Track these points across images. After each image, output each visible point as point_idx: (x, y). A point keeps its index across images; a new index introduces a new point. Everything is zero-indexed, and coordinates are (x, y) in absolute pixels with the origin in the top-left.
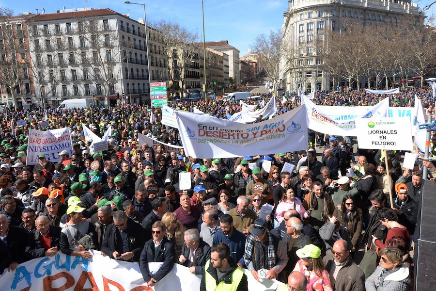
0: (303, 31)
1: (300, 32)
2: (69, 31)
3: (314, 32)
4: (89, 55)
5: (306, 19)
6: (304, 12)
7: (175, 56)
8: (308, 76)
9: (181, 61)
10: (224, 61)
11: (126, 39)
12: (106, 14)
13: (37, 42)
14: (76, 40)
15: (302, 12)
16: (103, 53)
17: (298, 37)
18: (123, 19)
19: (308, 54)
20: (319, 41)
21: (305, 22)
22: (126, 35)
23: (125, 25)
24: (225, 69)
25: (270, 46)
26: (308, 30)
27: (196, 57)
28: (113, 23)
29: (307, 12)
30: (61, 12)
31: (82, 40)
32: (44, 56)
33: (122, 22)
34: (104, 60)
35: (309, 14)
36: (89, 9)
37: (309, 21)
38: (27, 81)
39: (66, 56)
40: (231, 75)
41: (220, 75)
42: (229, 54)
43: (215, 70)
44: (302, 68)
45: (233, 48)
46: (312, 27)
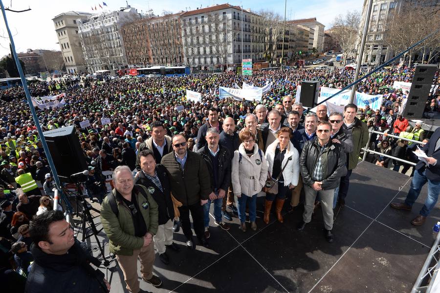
0: (376, 11)
1: (373, 12)
2: (203, 22)
3: (386, 12)
4: (214, 38)
5: (380, 0)
7: (271, 33)
8: (375, 49)
9: (274, 38)
10: (310, 35)
11: (237, 25)
12: (225, 7)
13: (185, 30)
14: (207, 28)
16: (221, 37)
18: (235, 11)
19: (378, 30)
20: (388, 20)
21: (379, 3)
22: (237, 21)
23: (236, 14)
24: (310, 41)
25: (345, 24)
26: (381, 10)
27: (287, 33)
28: (229, 16)
30: (199, 9)
31: (210, 27)
32: (189, 40)
33: (234, 13)
34: (222, 41)
36: (215, 5)
37: (383, 2)
38: (180, 55)
39: (201, 39)
40: (315, 45)
41: (304, 47)
42: (315, 29)
43: (301, 42)
44: (370, 42)
45: (319, 24)
46: (385, 7)
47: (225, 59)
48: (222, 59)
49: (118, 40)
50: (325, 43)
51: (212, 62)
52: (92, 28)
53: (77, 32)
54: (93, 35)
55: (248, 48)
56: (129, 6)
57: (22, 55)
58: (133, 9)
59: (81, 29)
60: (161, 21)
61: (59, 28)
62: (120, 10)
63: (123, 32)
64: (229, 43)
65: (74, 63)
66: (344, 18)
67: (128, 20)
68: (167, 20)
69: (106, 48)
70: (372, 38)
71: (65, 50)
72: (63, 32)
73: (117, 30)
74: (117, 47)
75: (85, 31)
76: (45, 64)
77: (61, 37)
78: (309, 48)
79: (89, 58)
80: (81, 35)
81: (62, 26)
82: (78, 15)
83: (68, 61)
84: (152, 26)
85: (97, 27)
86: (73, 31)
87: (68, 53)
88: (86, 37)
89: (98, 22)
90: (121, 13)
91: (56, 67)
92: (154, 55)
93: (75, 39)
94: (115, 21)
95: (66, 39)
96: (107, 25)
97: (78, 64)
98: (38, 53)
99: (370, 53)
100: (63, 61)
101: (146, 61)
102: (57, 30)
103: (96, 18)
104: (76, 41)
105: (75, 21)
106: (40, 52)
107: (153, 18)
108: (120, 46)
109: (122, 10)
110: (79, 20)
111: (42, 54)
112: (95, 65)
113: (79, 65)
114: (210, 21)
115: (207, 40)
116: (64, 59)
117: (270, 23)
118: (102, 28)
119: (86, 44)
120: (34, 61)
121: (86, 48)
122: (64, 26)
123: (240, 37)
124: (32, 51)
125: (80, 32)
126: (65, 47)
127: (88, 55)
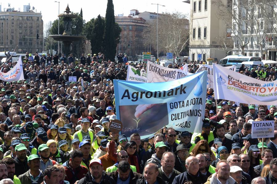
57: (122, 18)
65: (208, 42)
71: (197, 14)
83: (197, 36)
87: (203, 21)
91: (171, 46)
97: (214, 45)
98: (147, 18)
100: (188, 37)
106: (151, 17)
112: (249, 49)
113: (217, 47)
116: (191, 31)
119: (243, 3)
120: (136, 33)
121: (240, 11)
124: (137, 13)
126: (200, 9)
127: (240, 25)
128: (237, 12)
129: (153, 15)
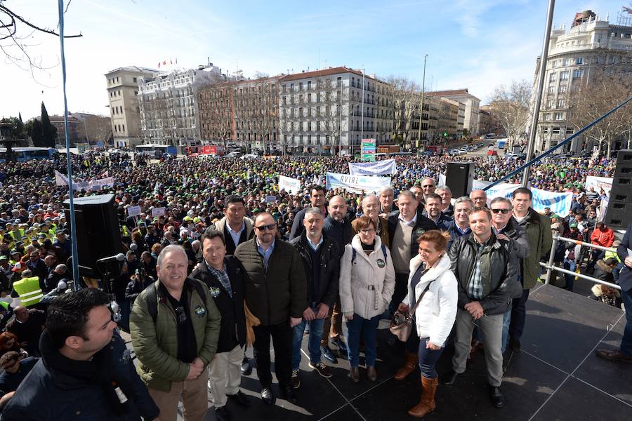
0: (554, 81)
1: (550, 82)
2: (309, 89)
3: (568, 83)
4: (323, 110)
5: (559, 67)
6: (558, 59)
7: (403, 107)
8: (555, 132)
9: (408, 114)
10: (459, 111)
11: (355, 95)
12: (341, 71)
13: (284, 99)
14: (314, 97)
15: (555, 60)
16: (334, 109)
17: (547, 87)
18: (354, 76)
19: (557, 107)
20: (572, 93)
21: (558, 71)
22: (356, 90)
23: (356, 81)
24: (459, 120)
25: (510, 97)
26: (561, 80)
27: (426, 107)
28: (346, 82)
29: (562, 59)
30: (305, 72)
31: (319, 96)
32: (289, 111)
33: (353, 78)
34: (334, 114)
35: (564, 61)
36: (328, 68)
37: (563, 69)
38: (275, 131)
39: (305, 111)
40: (466, 126)
41: (451, 127)
42: (466, 104)
43: (446, 121)
44: (547, 123)
45: (471, 97)
46: (567, 76)
47: (338, 139)
48: (333, 138)
49: (190, 107)
50: (481, 122)
51: (318, 142)
52: (158, 89)
53: (136, 93)
54: (158, 98)
55: (370, 125)
56: (211, 64)
57: (56, 118)
58: (217, 68)
59: (142, 90)
60: (252, 86)
61: (113, 86)
62: (198, 68)
63: (200, 97)
64: (343, 118)
65: (126, 133)
66: (508, 90)
67: (207, 82)
68: (260, 85)
69: (174, 116)
70: (550, 118)
71: (116, 116)
72: (117, 93)
73: (191, 93)
74: (189, 116)
75: (146, 92)
76: (86, 132)
77: (114, 98)
78: (458, 129)
79: (147, 128)
80: (141, 98)
81: (117, 85)
82: (140, 72)
83: (118, 130)
84: (239, 91)
85: (165, 89)
86: (131, 92)
87: (121, 120)
88: (148, 101)
89: (167, 82)
90: (200, 74)
91: (100, 137)
92: (238, 129)
93: (132, 102)
94: (191, 82)
95: (120, 101)
96: (177, 86)
97: (131, 136)
98: (79, 117)
99: (549, 138)
100: (111, 131)
101: (227, 136)
102: (109, 89)
103: (164, 77)
104: (133, 105)
105: (135, 80)
106: (82, 116)
107: (242, 81)
108: (193, 115)
109: (201, 69)
110: (141, 78)
111: (83, 120)
113: (133, 137)
114: (319, 88)
115: (314, 113)
116: (113, 127)
117: (402, 94)
118: (171, 91)
119: (147, 109)
120: (71, 128)
121: (146, 115)
122: (120, 84)
123: (360, 111)
124: (70, 114)
125: (140, 93)
126: (117, 112)
127: (146, 124)
128: (144, 116)
129: (82, 115)
